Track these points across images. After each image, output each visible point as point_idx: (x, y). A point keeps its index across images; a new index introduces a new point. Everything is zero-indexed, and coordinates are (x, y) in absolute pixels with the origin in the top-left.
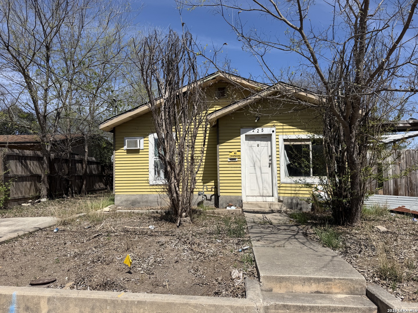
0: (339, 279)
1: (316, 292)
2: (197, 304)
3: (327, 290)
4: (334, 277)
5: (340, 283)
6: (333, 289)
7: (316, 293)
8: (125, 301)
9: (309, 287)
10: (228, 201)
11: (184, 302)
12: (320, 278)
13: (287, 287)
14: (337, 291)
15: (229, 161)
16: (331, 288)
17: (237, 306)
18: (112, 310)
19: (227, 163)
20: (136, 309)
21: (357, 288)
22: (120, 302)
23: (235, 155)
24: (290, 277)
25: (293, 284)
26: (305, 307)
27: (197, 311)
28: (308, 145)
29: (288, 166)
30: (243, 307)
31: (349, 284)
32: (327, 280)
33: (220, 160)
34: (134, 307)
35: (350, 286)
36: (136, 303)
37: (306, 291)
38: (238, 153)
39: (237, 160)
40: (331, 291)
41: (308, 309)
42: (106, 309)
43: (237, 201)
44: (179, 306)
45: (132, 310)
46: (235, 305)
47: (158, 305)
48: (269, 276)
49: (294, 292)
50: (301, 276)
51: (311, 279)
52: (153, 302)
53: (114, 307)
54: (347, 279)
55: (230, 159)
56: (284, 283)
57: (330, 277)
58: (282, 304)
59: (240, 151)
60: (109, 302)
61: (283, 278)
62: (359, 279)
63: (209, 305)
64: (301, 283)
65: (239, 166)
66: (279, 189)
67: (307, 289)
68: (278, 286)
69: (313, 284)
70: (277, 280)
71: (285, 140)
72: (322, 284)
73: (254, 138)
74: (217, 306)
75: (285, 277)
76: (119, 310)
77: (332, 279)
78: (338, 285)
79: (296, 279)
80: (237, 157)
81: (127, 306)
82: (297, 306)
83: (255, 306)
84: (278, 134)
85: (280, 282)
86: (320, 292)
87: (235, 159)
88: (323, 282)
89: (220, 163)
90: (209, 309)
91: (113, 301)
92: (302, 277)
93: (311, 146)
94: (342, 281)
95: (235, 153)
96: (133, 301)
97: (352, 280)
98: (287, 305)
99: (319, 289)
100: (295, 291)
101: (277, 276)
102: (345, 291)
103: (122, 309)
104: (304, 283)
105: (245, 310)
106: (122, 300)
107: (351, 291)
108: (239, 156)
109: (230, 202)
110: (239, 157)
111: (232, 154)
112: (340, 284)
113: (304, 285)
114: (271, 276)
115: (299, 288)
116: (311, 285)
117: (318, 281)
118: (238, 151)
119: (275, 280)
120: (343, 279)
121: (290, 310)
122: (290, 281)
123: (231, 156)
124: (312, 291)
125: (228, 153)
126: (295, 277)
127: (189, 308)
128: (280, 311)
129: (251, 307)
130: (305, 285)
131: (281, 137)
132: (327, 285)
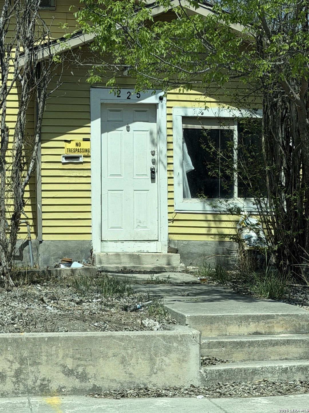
0: (282, 315)
1: (255, 333)
2: (123, 336)
3: (267, 330)
4: (277, 314)
5: (284, 320)
6: (275, 328)
7: (255, 335)
8: (31, 338)
9: (246, 327)
10: (60, 252)
11: (107, 335)
12: (260, 315)
13: (219, 330)
14: (280, 330)
15: (64, 161)
16: (273, 327)
17: (171, 335)
18: (15, 351)
19: (60, 166)
20: (46, 347)
21: (303, 326)
22: (25, 340)
23: (78, 148)
24: (223, 316)
25: (227, 325)
26: (243, 342)
27: (123, 344)
28: (231, 132)
29: (190, 175)
30: (177, 336)
31: (294, 320)
32: (269, 317)
33: (44, 159)
34: (43, 345)
35: (295, 323)
36: (46, 339)
37: (243, 333)
38: (85, 145)
39: (81, 160)
40: (272, 331)
41: (247, 345)
42: (7, 350)
43: (82, 251)
44: (101, 340)
45: (41, 349)
46: (167, 334)
47: (75, 340)
48: (198, 316)
49: (228, 334)
50: (236, 314)
51: (249, 317)
52: (69, 337)
53: (17, 347)
54: (292, 315)
55: (67, 158)
56: (215, 324)
57: (272, 314)
58: (216, 342)
59: (88, 140)
60: (10, 341)
61: (215, 317)
62: (305, 314)
63: (137, 337)
64: (237, 323)
65: (86, 173)
66: (171, 224)
67: (244, 329)
68: (209, 328)
69: (251, 323)
70: (207, 320)
71: (186, 119)
72: (263, 322)
73: (119, 111)
74: (147, 336)
75: (218, 316)
76: (24, 350)
77: (274, 316)
78: (281, 323)
79: (231, 318)
80: (82, 154)
81: (34, 345)
82: (234, 342)
83: (191, 333)
84: (170, 104)
85: (211, 323)
86: (259, 333)
87: (78, 158)
88: (264, 320)
89: (44, 166)
90: (137, 341)
91: (16, 339)
92: (238, 315)
93: (236, 133)
94: (285, 318)
95: (77, 144)
96: (42, 338)
97: (297, 316)
98: (223, 342)
99: (259, 330)
100: (230, 333)
101: (207, 316)
102: (289, 330)
103: (28, 349)
104: (241, 322)
105: (179, 339)
106: (28, 338)
107: (296, 329)
108: (87, 151)
109: (65, 254)
110: (86, 154)
111: (72, 146)
112: (283, 322)
113: (240, 326)
114: (200, 316)
115: (233, 329)
116: (249, 324)
117: (257, 319)
118: (85, 140)
119: (204, 320)
120: (287, 315)
121: (226, 348)
122: (223, 321)
123: (70, 150)
124: (250, 333)
125: (63, 144)
126: (230, 315)
127: (115, 342)
128: (214, 349)
129: (187, 335)
130: (242, 325)
131: (178, 113)
132: (268, 323)
